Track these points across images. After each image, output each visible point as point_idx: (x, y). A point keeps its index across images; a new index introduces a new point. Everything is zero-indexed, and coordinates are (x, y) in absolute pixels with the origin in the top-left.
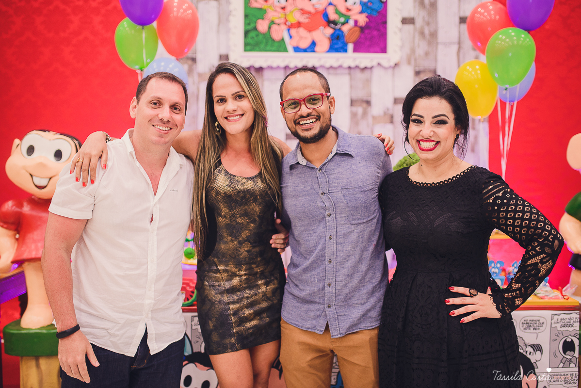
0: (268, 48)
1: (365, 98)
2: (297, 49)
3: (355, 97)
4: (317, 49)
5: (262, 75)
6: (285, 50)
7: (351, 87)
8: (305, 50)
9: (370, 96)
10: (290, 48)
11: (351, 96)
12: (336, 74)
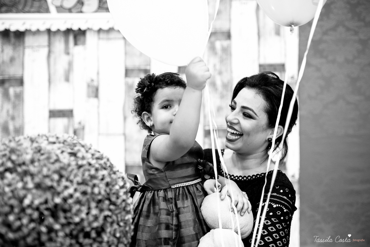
0: (27, 9)
1: (143, 67)
2: (60, 9)
3: (130, 65)
4: (84, 9)
5: (24, 42)
6: (47, 11)
7: (126, 54)
8: (70, 10)
9: (150, 65)
10: (52, 8)
11: (126, 65)
12: (109, 39)
